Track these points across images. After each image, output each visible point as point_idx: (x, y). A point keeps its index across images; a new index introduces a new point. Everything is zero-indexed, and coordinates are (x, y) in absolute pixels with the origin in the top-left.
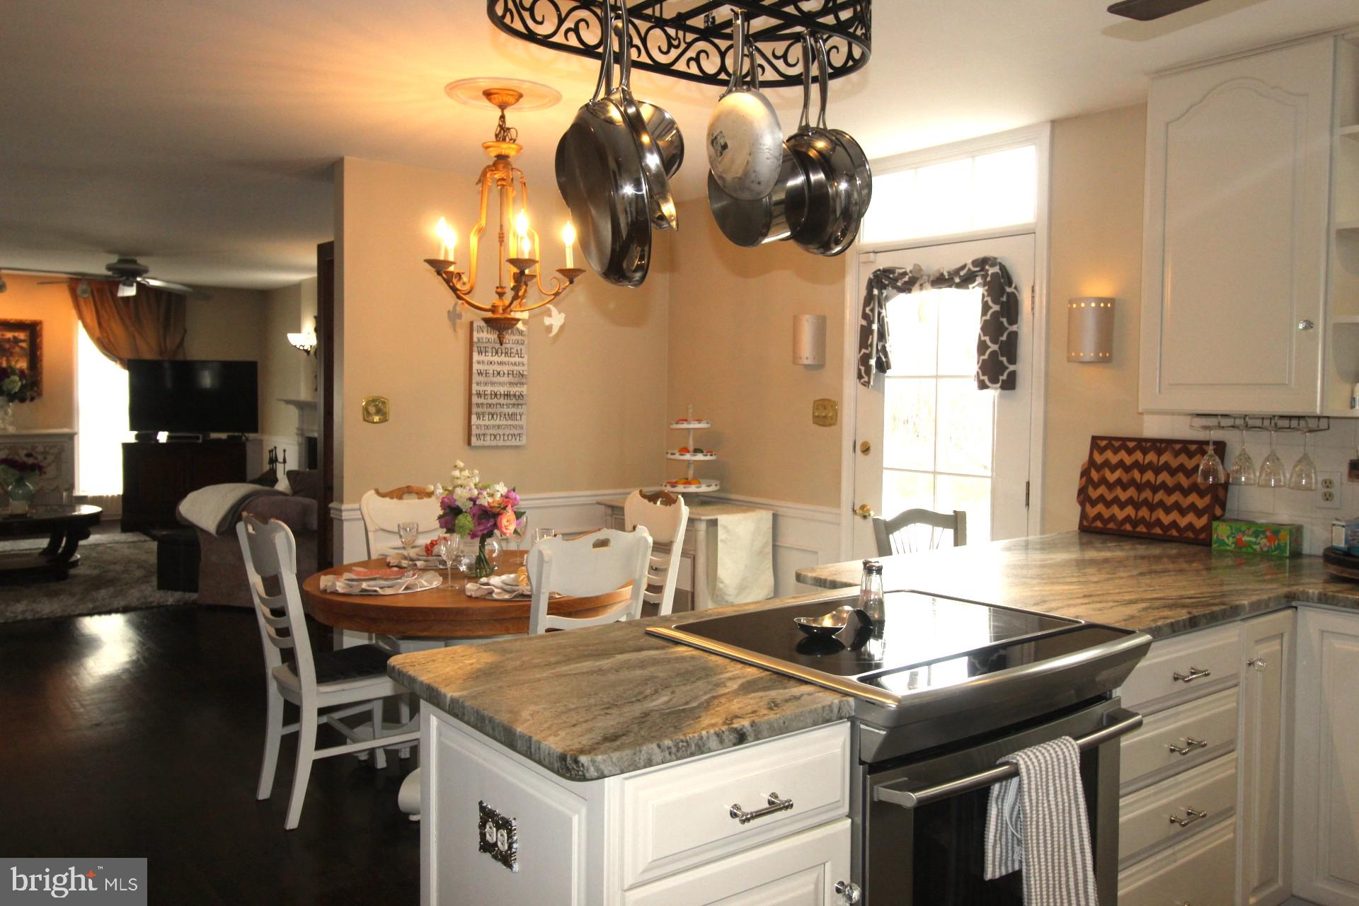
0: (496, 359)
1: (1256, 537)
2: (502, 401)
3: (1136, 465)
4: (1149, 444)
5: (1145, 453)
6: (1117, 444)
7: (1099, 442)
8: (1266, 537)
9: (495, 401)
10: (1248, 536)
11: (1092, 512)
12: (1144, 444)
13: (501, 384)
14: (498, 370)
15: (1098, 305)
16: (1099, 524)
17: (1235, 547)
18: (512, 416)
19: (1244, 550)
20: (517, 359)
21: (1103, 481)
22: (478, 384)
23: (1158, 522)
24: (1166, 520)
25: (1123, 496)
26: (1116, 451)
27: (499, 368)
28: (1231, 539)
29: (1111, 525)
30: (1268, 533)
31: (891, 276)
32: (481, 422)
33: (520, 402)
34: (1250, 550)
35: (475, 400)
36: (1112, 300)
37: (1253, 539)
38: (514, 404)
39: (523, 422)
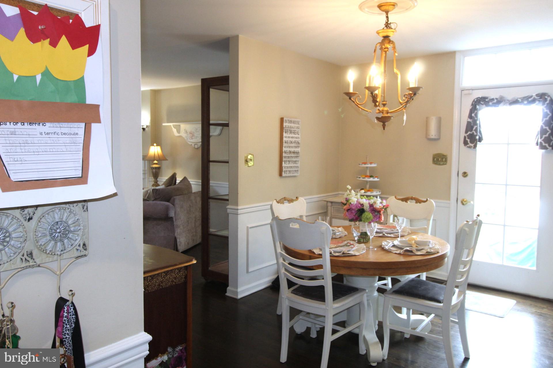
0: (291, 135)
2: (292, 155)
9: (290, 155)
13: (292, 147)
14: (291, 140)
18: (295, 162)
20: (297, 136)
22: (285, 147)
27: (291, 139)
31: (487, 100)
32: (286, 165)
33: (298, 155)
35: (284, 155)
38: (296, 157)
39: (299, 165)
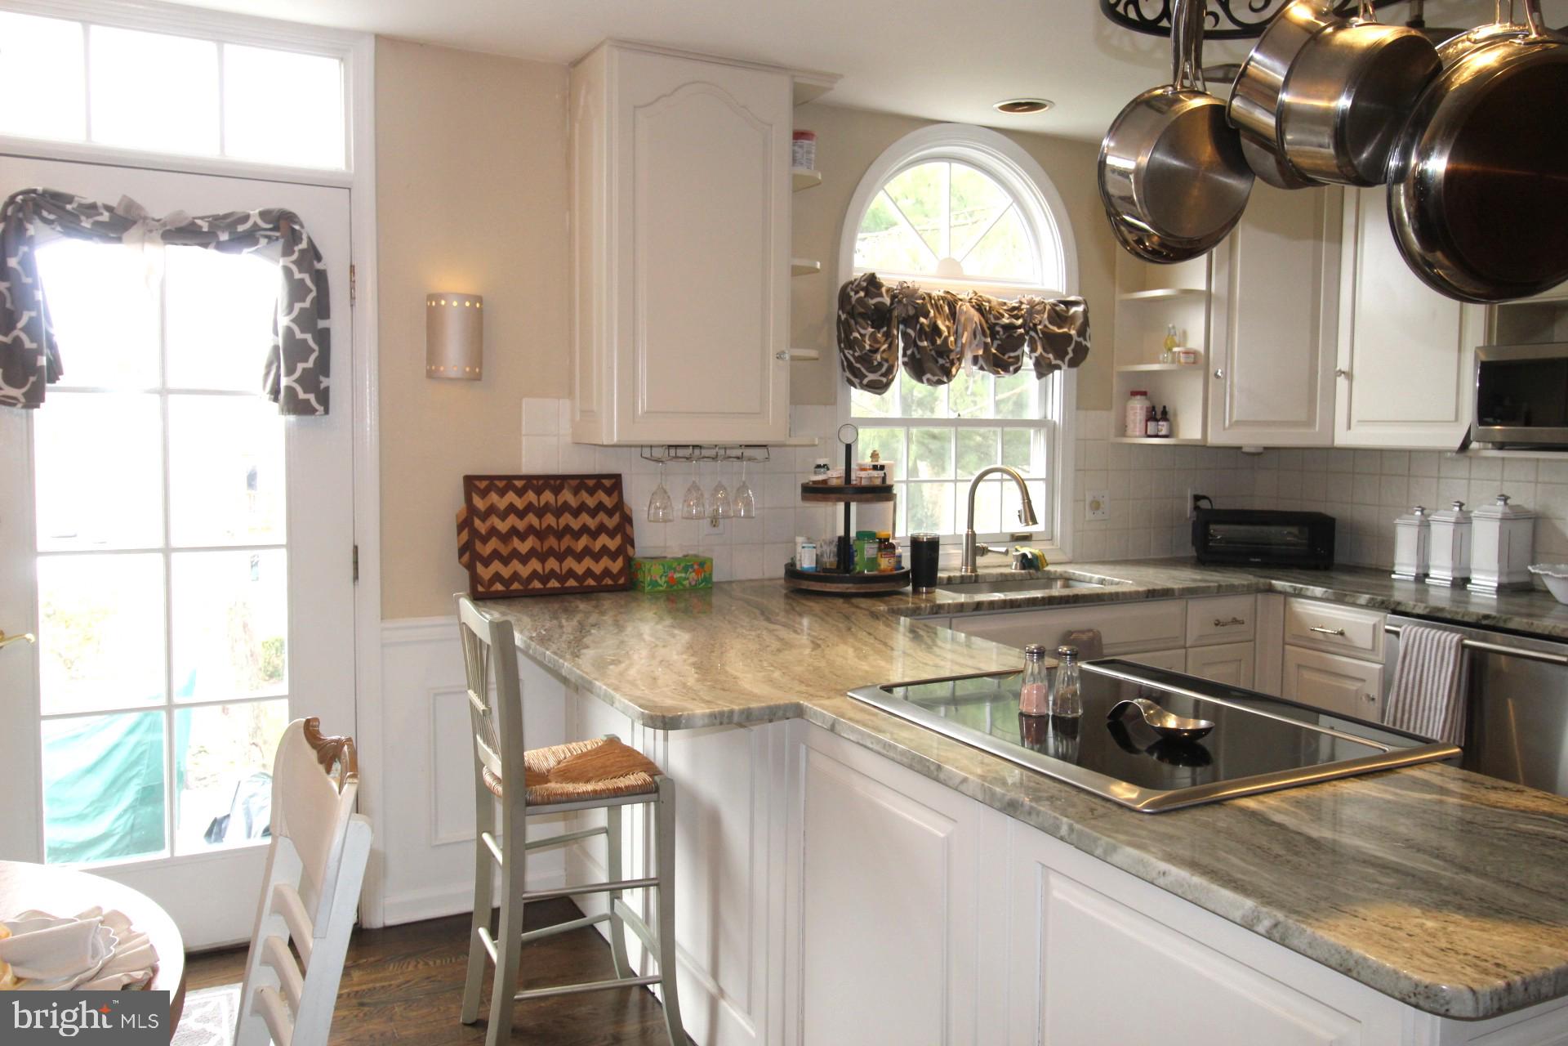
1: (686, 573)
3: (529, 508)
4: (541, 482)
5: (539, 492)
6: (501, 484)
7: (477, 483)
8: (694, 571)
10: (679, 572)
11: (485, 573)
12: (535, 482)
15: (461, 304)
16: (499, 587)
17: (667, 587)
19: (675, 587)
21: (493, 531)
23: (571, 573)
24: (580, 569)
25: (523, 547)
26: (502, 493)
28: (663, 578)
29: (516, 586)
30: (696, 567)
34: (681, 587)
36: (480, 299)
37: (683, 575)
